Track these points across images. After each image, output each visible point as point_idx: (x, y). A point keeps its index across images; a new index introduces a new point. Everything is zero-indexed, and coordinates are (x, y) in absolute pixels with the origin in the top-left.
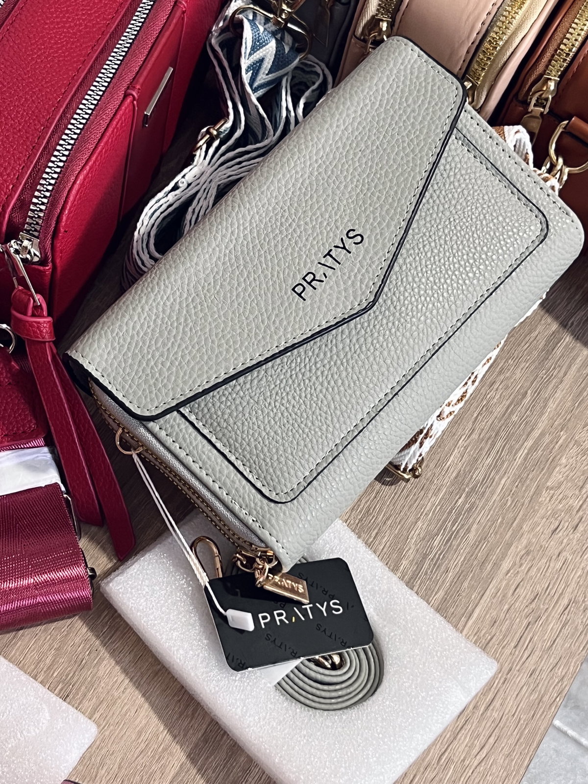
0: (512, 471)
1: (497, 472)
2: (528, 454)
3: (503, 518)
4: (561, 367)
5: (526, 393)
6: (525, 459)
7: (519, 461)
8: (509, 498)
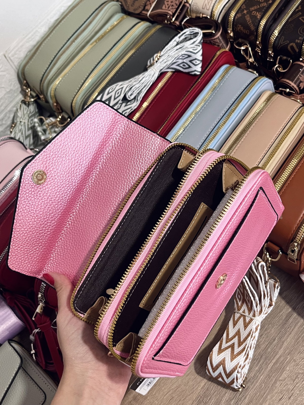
0: (266, 373)
1: (260, 373)
2: (273, 365)
3: (260, 393)
4: (291, 327)
5: (275, 338)
6: (272, 368)
7: (269, 368)
8: (263, 384)
